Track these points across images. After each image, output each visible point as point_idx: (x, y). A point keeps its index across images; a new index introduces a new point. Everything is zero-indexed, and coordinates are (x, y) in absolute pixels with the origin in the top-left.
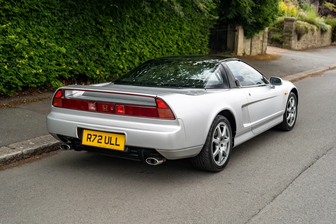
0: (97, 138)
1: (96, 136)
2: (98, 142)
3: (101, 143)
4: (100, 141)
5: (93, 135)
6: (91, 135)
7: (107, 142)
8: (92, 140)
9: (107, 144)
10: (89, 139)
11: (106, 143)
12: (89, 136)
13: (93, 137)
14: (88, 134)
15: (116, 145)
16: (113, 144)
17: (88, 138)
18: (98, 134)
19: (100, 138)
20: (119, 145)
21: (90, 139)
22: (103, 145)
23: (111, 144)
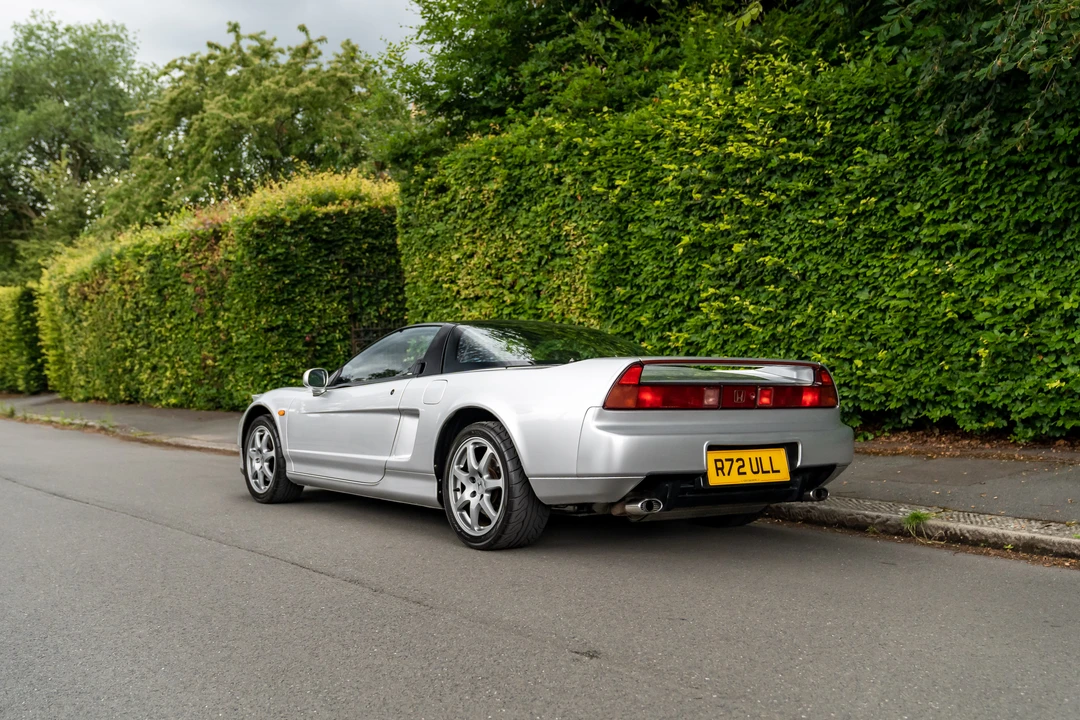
0: (736, 465)
1: (732, 460)
2: (740, 474)
3: (745, 473)
4: (741, 470)
5: (727, 460)
6: (721, 460)
7: (755, 469)
8: (726, 470)
9: (757, 472)
10: (720, 471)
11: (755, 473)
12: (719, 465)
13: (727, 465)
14: (716, 461)
15: (774, 472)
16: (768, 472)
17: (717, 469)
18: (735, 455)
19: (740, 463)
20: (778, 471)
21: (722, 469)
22: (750, 478)
23: (764, 472)
